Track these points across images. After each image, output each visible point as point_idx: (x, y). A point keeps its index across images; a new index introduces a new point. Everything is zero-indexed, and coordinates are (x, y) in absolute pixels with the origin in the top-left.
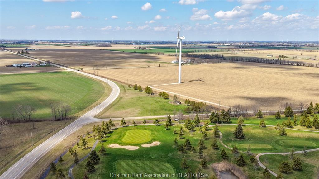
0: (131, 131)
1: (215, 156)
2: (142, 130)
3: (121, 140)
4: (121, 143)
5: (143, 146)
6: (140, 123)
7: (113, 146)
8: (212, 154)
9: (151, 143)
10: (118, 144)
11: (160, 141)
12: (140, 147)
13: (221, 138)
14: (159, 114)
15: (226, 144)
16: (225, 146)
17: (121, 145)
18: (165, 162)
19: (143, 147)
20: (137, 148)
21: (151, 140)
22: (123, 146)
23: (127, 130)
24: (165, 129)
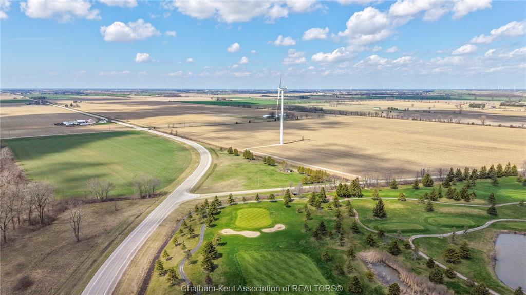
0: (242, 210)
1: (358, 242)
2: (256, 209)
3: (234, 223)
4: (235, 228)
5: (265, 231)
6: (250, 199)
7: (226, 233)
8: (353, 239)
9: (273, 227)
10: (231, 229)
11: (283, 223)
12: (261, 232)
13: (357, 217)
14: (270, 186)
15: (366, 225)
16: (365, 227)
17: (237, 231)
18: (299, 252)
19: (266, 233)
20: (257, 234)
21: (273, 223)
22: (239, 231)
23: (237, 210)
24: (285, 207)
